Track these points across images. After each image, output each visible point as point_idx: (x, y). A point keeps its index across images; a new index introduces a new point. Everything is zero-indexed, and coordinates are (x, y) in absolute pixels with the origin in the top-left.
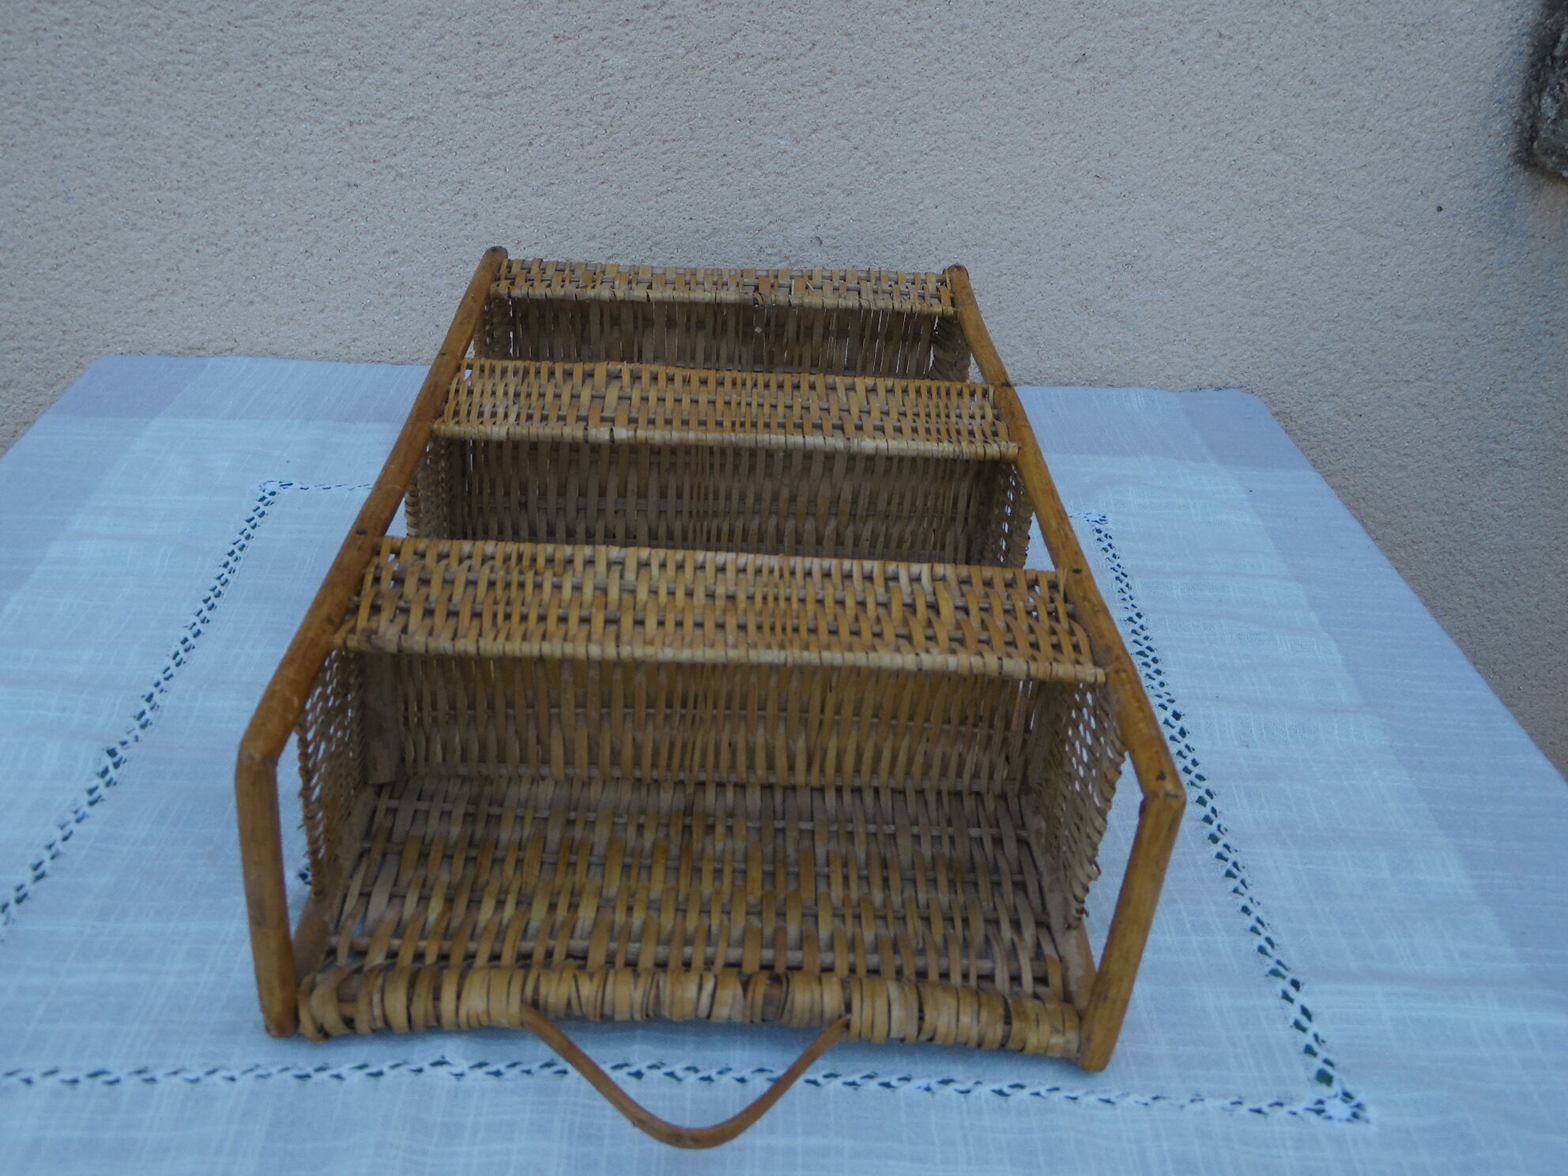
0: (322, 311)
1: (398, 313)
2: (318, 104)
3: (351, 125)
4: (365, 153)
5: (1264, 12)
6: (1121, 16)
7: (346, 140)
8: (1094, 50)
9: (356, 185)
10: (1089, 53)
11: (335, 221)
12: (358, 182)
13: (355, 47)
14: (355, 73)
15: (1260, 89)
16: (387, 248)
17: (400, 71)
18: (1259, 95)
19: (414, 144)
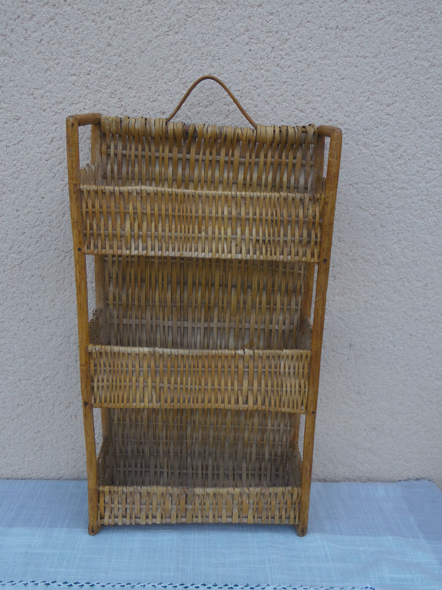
0: (6, 457)
1: (40, 457)
2: (5, 372)
3: (20, 380)
4: (26, 392)
5: (429, 325)
6: (366, 328)
7: (17, 386)
8: (355, 342)
9: (22, 405)
10: (352, 343)
11: (12, 420)
12: (23, 404)
13: (22, 349)
14: (22, 360)
15: (430, 356)
16: (36, 430)
17: (42, 358)
18: (429, 358)
19: (48, 388)
